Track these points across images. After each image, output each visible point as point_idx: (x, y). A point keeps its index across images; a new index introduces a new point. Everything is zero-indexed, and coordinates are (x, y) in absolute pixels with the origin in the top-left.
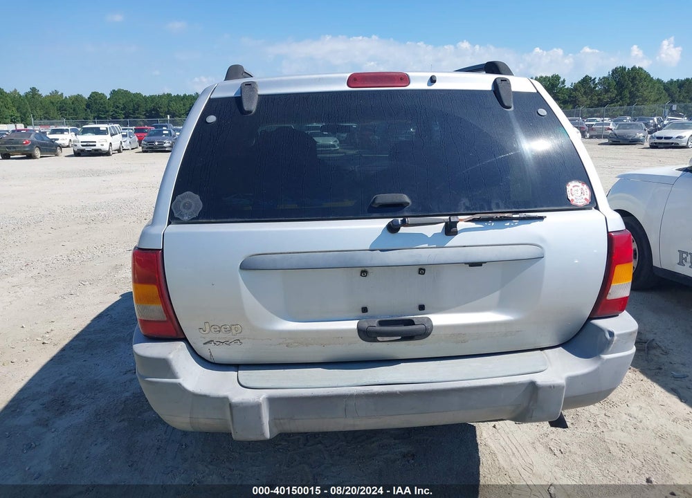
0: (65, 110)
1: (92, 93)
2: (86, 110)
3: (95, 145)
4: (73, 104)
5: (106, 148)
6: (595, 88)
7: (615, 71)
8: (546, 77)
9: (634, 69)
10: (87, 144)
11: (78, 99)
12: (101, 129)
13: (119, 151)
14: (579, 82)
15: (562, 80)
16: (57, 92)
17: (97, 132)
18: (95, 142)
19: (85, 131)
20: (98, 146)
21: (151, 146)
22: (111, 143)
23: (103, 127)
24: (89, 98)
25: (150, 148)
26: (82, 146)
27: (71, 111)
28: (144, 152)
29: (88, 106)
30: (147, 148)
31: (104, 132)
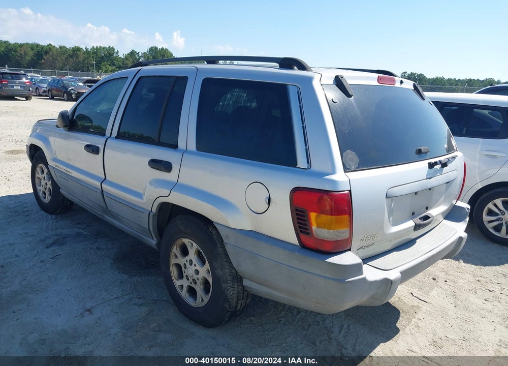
6: (139, 59)
7: (151, 49)
8: (104, 47)
9: (162, 49)
14: (128, 54)
15: (116, 51)
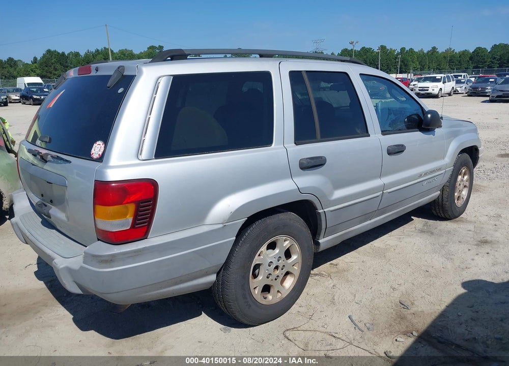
0: (453, 62)
1: (477, 48)
2: (468, 61)
3: (428, 90)
4: (460, 57)
5: (436, 92)
10: (423, 89)
11: (464, 53)
12: (437, 78)
13: (450, 94)
16: (451, 49)
17: (434, 80)
18: (429, 88)
19: (426, 79)
20: (430, 91)
21: (475, 91)
22: (441, 89)
23: (438, 76)
24: (473, 52)
25: (474, 93)
26: (419, 90)
27: (457, 63)
28: (469, 96)
29: (471, 58)
30: (471, 93)
31: (438, 80)
